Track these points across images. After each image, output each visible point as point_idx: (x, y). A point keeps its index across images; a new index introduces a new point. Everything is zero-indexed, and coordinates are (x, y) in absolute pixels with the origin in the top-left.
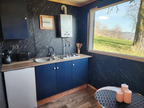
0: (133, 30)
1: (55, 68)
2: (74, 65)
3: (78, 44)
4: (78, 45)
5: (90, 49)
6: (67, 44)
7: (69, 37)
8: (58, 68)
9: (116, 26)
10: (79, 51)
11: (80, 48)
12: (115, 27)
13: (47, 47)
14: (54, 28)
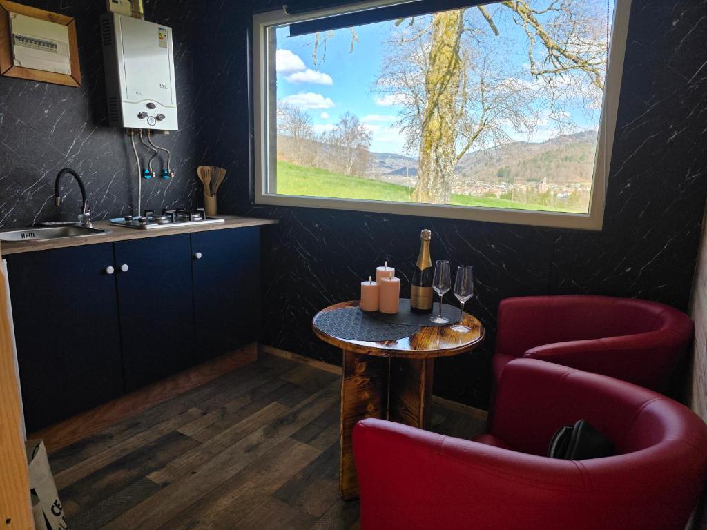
0: (410, 143)
1: (110, 270)
2: (199, 255)
3: (207, 168)
4: (205, 172)
5: (263, 193)
6: (153, 167)
7: (161, 132)
8: (125, 268)
9: (345, 122)
10: (212, 202)
11: (216, 188)
12: (342, 127)
13: (44, 174)
14: (79, 76)
